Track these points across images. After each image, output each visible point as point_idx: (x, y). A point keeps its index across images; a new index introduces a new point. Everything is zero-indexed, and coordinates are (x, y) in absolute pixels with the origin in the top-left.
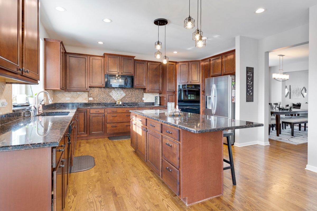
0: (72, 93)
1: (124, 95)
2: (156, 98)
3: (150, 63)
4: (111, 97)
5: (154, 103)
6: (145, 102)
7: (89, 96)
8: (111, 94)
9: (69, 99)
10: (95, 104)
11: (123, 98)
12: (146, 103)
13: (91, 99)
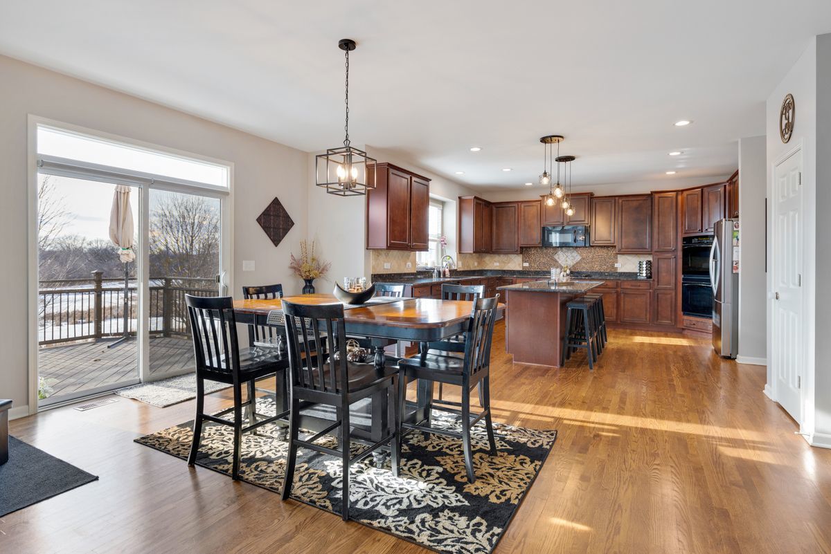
0: (502, 256)
1: (578, 258)
2: (640, 264)
3: (624, 199)
4: (556, 261)
5: (637, 273)
6: (619, 271)
7: (524, 261)
8: (556, 257)
9: (498, 264)
10: (532, 272)
11: (577, 263)
12: (622, 273)
13: (526, 265)
